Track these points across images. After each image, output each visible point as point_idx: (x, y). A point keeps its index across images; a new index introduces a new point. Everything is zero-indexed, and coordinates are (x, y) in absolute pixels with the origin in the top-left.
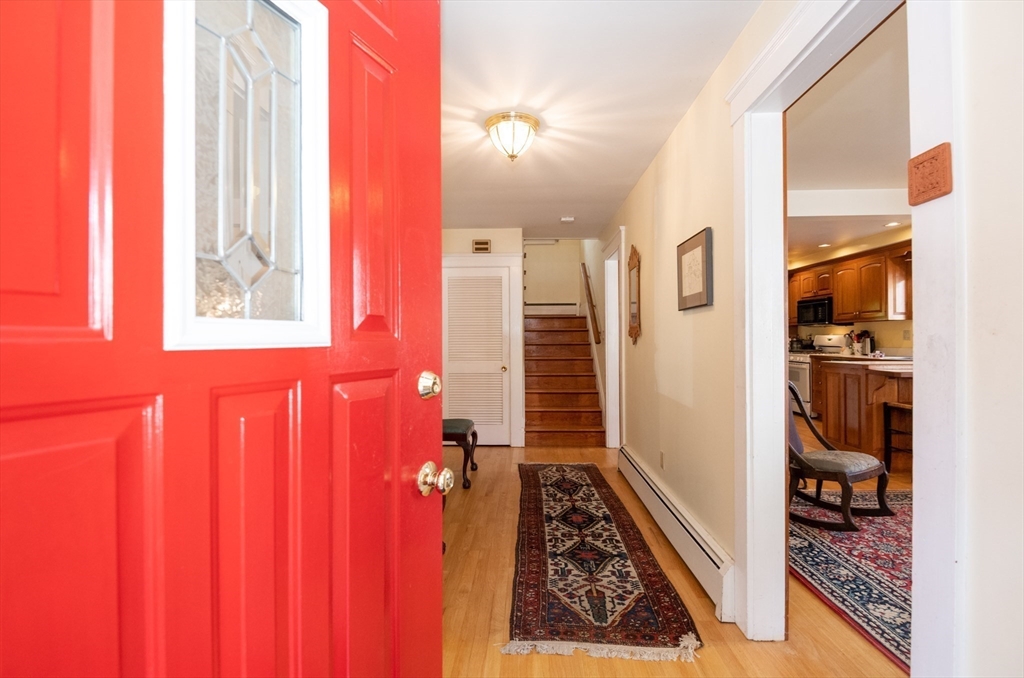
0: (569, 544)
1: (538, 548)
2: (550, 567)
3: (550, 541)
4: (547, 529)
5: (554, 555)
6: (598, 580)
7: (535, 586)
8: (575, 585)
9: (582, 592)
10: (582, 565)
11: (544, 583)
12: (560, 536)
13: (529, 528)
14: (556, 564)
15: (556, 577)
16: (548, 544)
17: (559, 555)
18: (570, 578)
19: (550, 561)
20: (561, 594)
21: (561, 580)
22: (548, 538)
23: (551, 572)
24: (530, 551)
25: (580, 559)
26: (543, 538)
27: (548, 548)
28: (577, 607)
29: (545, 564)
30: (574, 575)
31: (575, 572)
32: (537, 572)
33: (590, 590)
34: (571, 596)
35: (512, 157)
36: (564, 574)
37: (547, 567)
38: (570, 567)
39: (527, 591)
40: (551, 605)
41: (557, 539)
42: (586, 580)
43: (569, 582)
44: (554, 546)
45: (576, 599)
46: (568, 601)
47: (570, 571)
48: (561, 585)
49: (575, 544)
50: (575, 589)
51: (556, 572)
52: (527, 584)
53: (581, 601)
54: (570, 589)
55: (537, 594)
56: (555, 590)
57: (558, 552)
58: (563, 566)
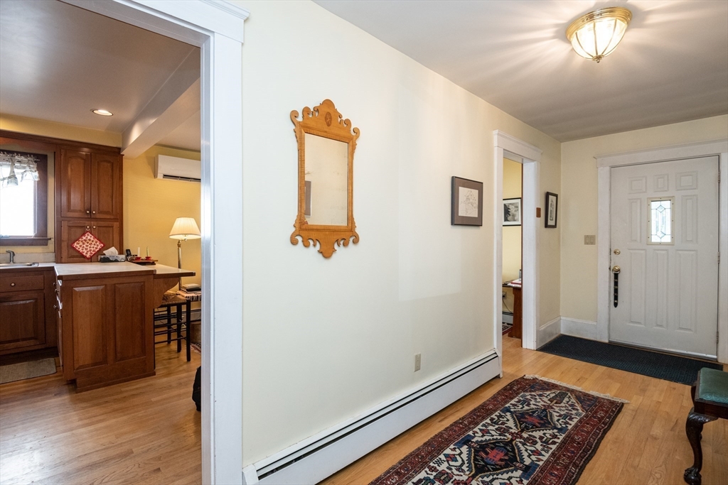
0: (537, 434)
1: (573, 441)
2: (573, 423)
3: (554, 443)
4: (546, 456)
5: (560, 430)
6: (544, 406)
7: (594, 417)
8: (564, 409)
9: (562, 404)
10: (546, 416)
11: (586, 416)
12: (540, 443)
13: (566, 467)
14: (567, 423)
15: (573, 416)
16: (559, 441)
17: (557, 429)
18: (562, 413)
19: (570, 427)
20: (579, 408)
21: (572, 414)
22: (554, 447)
23: (576, 420)
24: (583, 441)
25: (542, 419)
26: (558, 448)
27: (561, 438)
28: (573, 400)
29: (576, 426)
30: (559, 413)
31: (555, 414)
32: (588, 423)
33: (556, 403)
34: (572, 405)
35: (599, 58)
36: (568, 416)
37: (576, 424)
38: (556, 418)
39: (602, 418)
40: (589, 405)
41: (546, 442)
42: (552, 408)
43: (566, 411)
44: (555, 436)
45: (570, 403)
46: (576, 404)
47: (560, 416)
48: (574, 412)
49: (532, 432)
50: (566, 407)
51: (571, 419)
52: (600, 421)
53: (568, 402)
54: (570, 408)
55: (596, 412)
56: (580, 411)
57: (555, 431)
58: (561, 420)
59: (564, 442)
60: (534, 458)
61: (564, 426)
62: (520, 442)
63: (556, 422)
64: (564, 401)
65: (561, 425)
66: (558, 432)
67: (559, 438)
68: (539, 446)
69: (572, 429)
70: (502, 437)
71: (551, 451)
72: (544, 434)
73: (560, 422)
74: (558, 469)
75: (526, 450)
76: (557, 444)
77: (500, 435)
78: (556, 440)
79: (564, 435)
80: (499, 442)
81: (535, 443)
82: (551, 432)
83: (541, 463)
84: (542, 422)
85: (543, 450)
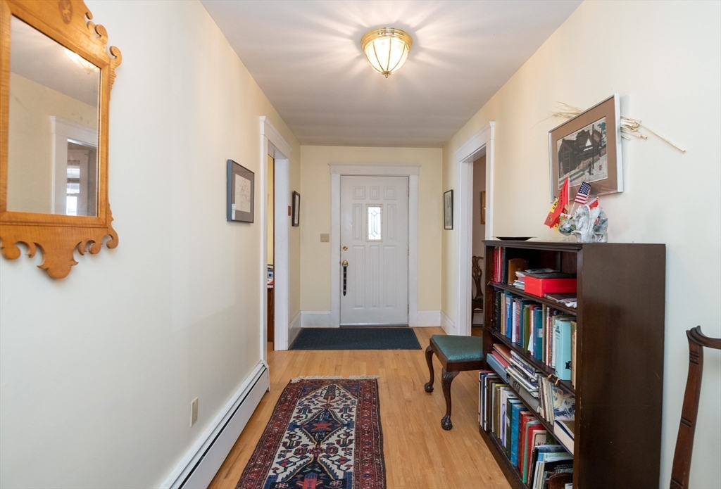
0: (333, 439)
1: (363, 431)
2: (354, 413)
3: (351, 441)
4: (352, 459)
5: (349, 425)
6: (323, 406)
7: (365, 400)
8: (340, 402)
9: (337, 398)
10: (330, 416)
11: (360, 402)
12: (340, 449)
13: (372, 461)
14: (349, 416)
15: (351, 407)
16: (352, 438)
17: (345, 425)
18: (341, 407)
19: (354, 419)
20: (351, 397)
21: (348, 405)
22: (352, 446)
23: (354, 410)
24: (370, 428)
25: (329, 422)
26: (357, 445)
27: (353, 433)
28: (342, 391)
29: (358, 416)
30: (338, 408)
31: (336, 411)
32: (364, 409)
33: (331, 399)
34: (344, 396)
35: (387, 73)
36: (346, 409)
37: (357, 413)
38: (339, 415)
39: (370, 398)
40: (357, 391)
41: (344, 445)
42: (331, 406)
43: (343, 404)
44: (348, 434)
45: (341, 394)
46: (347, 394)
47: (341, 411)
48: (349, 402)
49: (328, 439)
50: (341, 400)
51: (350, 410)
52: (370, 402)
53: (340, 394)
54: (344, 399)
55: (364, 395)
56: (353, 399)
57: (345, 428)
58: (344, 415)
59: (357, 437)
60: (343, 467)
61: (349, 420)
62: (324, 456)
63: (342, 419)
64: (337, 395)
65: (346, 420)
66: (348, 429)
67: (352, 435)
68: (341, 453)
69: (357, 420)
70: (305, 460)
71: (353, 451)
72: (339, 436)
73: (344, 417)
74: (367, 468)
75: (333, 463)
76: (354, 441)
77: (302, 459)
78: (350, 438)
79: (354, 429)
80: (304, 468)
81: (336, 450)
82: (342, 432)
83: (352, 470)
84: (331, 424)
85: (346, 454)
